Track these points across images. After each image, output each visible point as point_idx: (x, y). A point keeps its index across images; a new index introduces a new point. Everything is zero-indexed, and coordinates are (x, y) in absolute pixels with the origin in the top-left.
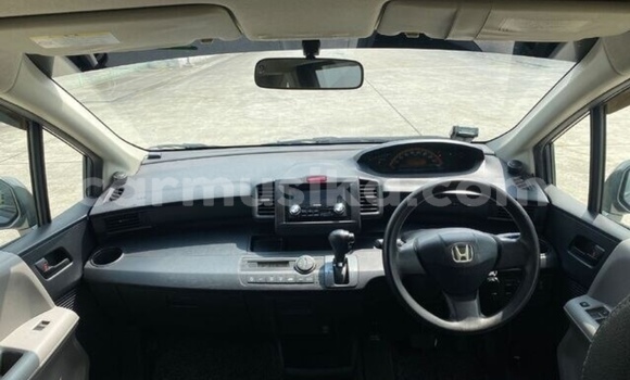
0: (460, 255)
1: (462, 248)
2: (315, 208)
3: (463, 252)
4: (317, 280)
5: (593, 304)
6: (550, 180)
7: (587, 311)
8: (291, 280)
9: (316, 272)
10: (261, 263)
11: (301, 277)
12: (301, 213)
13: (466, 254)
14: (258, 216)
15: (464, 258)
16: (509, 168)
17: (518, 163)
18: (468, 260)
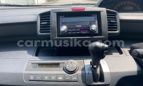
2: (77, 28)
4: (80, 79)
8: (60, 78)
9: (79, 72)
10: (41, 65)
11: (69, 77)
12: (68, 32)
14: (40, 33)
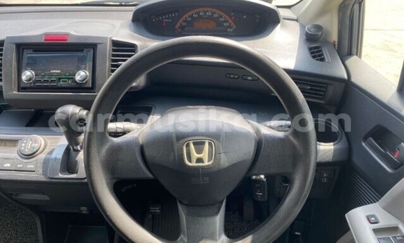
0: (195, 155)
1: (200, 145)
2: (52, 75)
3: (199, 151)
4: (40, 167)
5: (386, 220)
6: (354, 50)
7: (376, 231)
11: (22, 163)
12: (36, 81)
13: (205, 155)
15: (199, 160)
16: (307, 34)
17: (319, 28)
18: (206, 163)
